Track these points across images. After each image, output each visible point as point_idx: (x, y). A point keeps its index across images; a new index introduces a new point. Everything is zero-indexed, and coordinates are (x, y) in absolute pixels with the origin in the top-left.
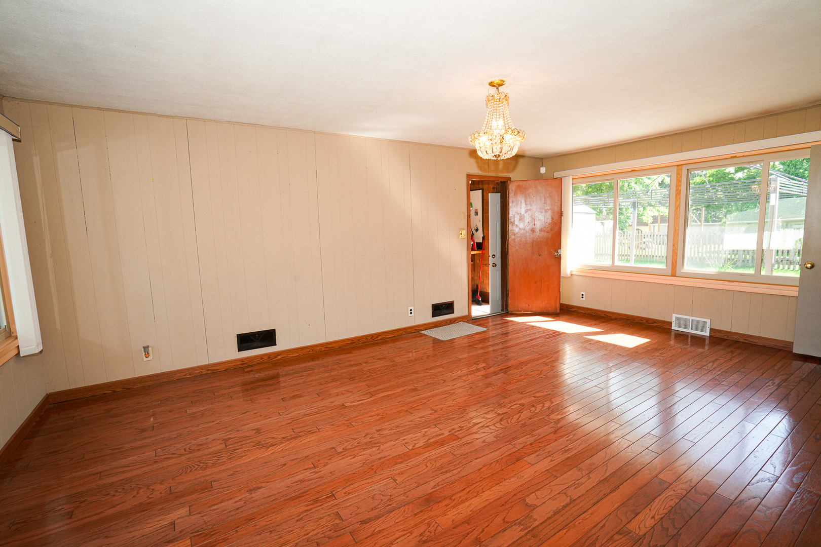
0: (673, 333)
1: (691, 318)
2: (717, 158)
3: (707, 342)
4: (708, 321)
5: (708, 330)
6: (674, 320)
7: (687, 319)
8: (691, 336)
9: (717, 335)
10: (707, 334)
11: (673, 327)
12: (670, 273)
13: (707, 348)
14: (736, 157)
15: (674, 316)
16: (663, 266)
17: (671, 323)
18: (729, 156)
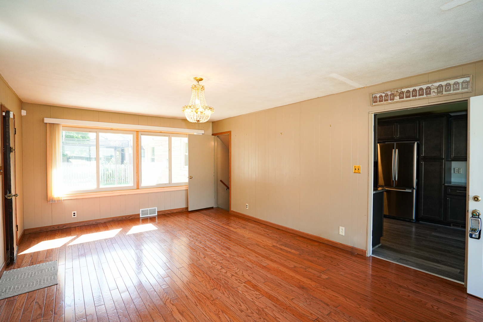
0: (141, 219)
1: (149, 209)
2: (153, 131)
3: (157, 218)
4: (156, 208)
5: (157, 212)
6: (141, 212)
7: (147, 210)
8: (150, 218)
9: (160, 213)
10: (156, 214)
11: (141, 216)
12: (136, 188)
13: (157, 220)
14: (161, 132)
15: (141, 210)
16: (132, 185)
17: (139, 214)
18: (159, 132)
